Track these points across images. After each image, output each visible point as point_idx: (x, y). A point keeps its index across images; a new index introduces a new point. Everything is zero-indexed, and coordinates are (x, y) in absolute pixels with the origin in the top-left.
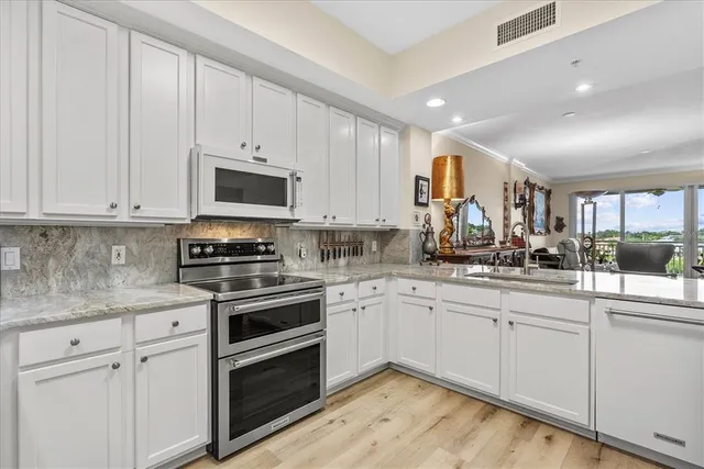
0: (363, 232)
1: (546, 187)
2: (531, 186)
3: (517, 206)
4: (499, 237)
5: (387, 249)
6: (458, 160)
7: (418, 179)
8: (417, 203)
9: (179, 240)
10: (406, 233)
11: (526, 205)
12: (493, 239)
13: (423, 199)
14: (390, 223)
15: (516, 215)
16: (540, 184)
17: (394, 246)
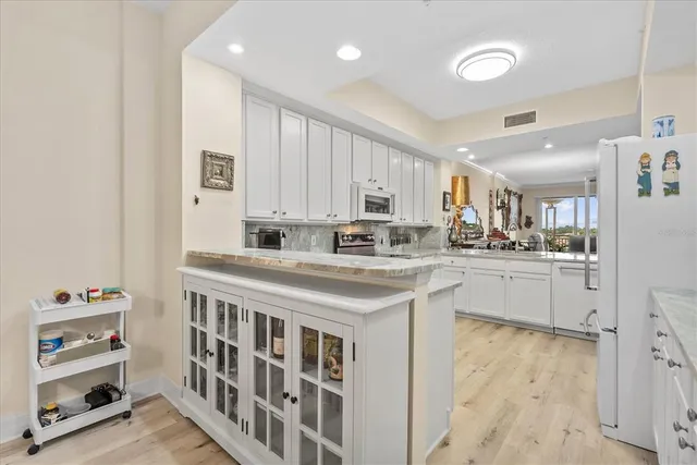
0: (410, 228)
1: (519, 193)
2: (509, 192)
3: (498, 208)
4: (486, 232)
5: (423, 240)
6: (466, 179)
7: (445, 194)
8: (444, 209)
9: (336, 233)
10: (438, 229)
11: (505, 208)
12: (482, 233)
13: (447, 207)
14: (430, 223)
15: (498, 215)
16: (514, 190)
17: (430, 236)
